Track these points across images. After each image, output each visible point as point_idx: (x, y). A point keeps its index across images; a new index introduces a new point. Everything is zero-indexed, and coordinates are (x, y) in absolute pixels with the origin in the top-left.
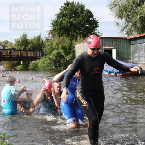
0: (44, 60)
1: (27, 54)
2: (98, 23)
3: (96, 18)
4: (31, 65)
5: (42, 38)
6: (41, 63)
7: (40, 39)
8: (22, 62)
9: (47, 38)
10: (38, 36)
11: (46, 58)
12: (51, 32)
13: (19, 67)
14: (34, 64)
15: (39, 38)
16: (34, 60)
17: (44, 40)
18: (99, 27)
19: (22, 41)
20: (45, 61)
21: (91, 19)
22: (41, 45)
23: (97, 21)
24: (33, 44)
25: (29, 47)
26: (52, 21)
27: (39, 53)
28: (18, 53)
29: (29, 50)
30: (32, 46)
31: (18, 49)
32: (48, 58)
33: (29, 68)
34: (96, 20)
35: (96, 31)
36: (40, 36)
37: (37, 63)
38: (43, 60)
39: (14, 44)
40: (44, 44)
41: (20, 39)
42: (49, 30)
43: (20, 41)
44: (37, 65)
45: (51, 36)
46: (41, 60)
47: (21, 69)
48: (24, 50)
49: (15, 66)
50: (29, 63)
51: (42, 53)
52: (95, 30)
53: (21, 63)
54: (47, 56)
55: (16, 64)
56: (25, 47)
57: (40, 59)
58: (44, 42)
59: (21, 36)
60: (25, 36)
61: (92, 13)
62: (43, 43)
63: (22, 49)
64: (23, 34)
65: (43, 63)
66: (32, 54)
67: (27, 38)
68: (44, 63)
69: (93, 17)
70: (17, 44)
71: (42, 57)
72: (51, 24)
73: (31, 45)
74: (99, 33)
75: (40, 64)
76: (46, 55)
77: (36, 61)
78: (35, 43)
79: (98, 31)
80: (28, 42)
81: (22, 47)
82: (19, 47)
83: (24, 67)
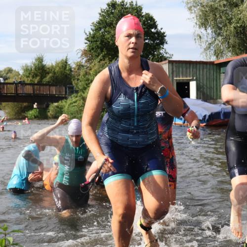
0: (74, 100)
1: (45, 91)
2: (165, 36)
3: (161, 29)
4: (52, 109)
5: (69, 63)
6: (69, 105)
7: (66, 65)
8: (36, 104)
9: (78, 62)
10: (63, 60)
11: (77, 97)
12: (85, 53)
13: (31, 113)
14: (57, 107)
15: (65, 63)
16: (57, 101)
17: (73, 66)
18: (166, 43)
19: (35, 69)
20: (75, 102)
21: (153, 30)
22: (69, 74)
23: (164, 33)
24: (55, 73)
25: (47, 78)
26: (86, 34)
27: (66, 89)
28: (29, 90)
29: (49, 84)
30: (53, 77)
31: (29, 82)
32: (81, 97)
33: (49, 114)
34: (162, 31)
35: (161, 51)
36: (66, 59)
37: (62, 106)
38: (72, 100)
39: (21, 74)
40: (73, 73)
41: (32, 65)
42: (83, 49)
43: (33, 69)
44: (62, 108)
45: (85, 59)
46: (69, 101)
47: (34, 116)
48: (40, 84)
49: (24, 112)
50: (48, 106)
51: (70, 88)
52: (159, 48)
53: (35, 106)
54: (79, 94)
55: (25, 107)
56: (42, 78)
57: (66, 98)
58: (73, 69)
59: (34, 61)
60: (40, 60)
61: (154, 20)
62: (71, 71)
63: (36, 82)
64: (36, 57)
65: (72, 105)
66: (54, 91)
67: (44, 63)
68: (74, 106)
69: (156, 27)
70: (27, 74)
71: (70, 95)
72: (86, 39)
73: (50, 75)
74: (166, 53)
75: (66, 108)
76: (77, 92)
77: (60, 102)
78: (58, 72)
79: (165, 51)
80: (45, 71)
81: (36, 78)
82: (31, 78)
83: (39, 112)
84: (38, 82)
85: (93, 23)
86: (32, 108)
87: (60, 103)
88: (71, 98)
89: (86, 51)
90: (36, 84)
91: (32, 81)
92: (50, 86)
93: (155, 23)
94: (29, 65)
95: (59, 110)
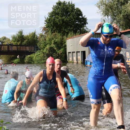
0: (38, 54)
1: (23, 49)
2: (87, 20)
3: (85, 16)
4: (27, 58)
5: (36, 34)
6: (36, 56)
7: (34, 36)
9: (40, 34)
10: (33, 33)
11: (40, 52)
12: (44, 29)
13: (16, 61)
14: (30, 57)
15: (34, 34)
17: (38, 36)
18: (87, 24)
20: (39, 55)
21: (80, 17)
22: (36, 40)
24: (28, 39)
25: (25, 42)
26: (46, 18)
27: (34, 48)
29: (25, 45)
30: (28, 41)
31: (15, 44)
32: (42, 52)
33: (25, 61)
34: (85, 17)
35: (84, 28)
36: (35, 32)
37: (32, 57)
38: (37, 54)
39: (11, 40)
40: (38, 40)
41: (17, 35)
42: (43, 27)
43: (17, 37)
45: (44, 32)
46: (36, 54)
47: (18, 62)
49: (12, 60)
50: (25, 57)
51: (36, 47)
52: (84, 26)
53: (18, 57)
54: (41, 51)
55: (13, 57)
56: (22, 42)
57: (34, 53)
58: (38, 38)
59: (18, 33)
60: (21, 32)
61: (81, 11)
64: (19, 31)
65: (37, 56)
66: (28, 49)
67: (23, 34)
68: (39, 57)
69: (82, 15)
70: (14, 40)
71: (37, 51)
72: (45, 21)
73: (26, 40)
75: (34, 58)
76: (40, 49)
78: (30, 39)
79: (87, 28)
80: (24, 38)
81: (19, 42)
82: (16, 42)
83: (20, 60)
84: (20, 44)
85: (49, 13)
86: (16, 58)
87: (31, 55)
88: (37, 53)
89: (45, 28)
90: (19, 45)
91: (17, 44)
92: (26, 46)
93: (81, 13)
94: (15, 35)
95: (30, 59)
